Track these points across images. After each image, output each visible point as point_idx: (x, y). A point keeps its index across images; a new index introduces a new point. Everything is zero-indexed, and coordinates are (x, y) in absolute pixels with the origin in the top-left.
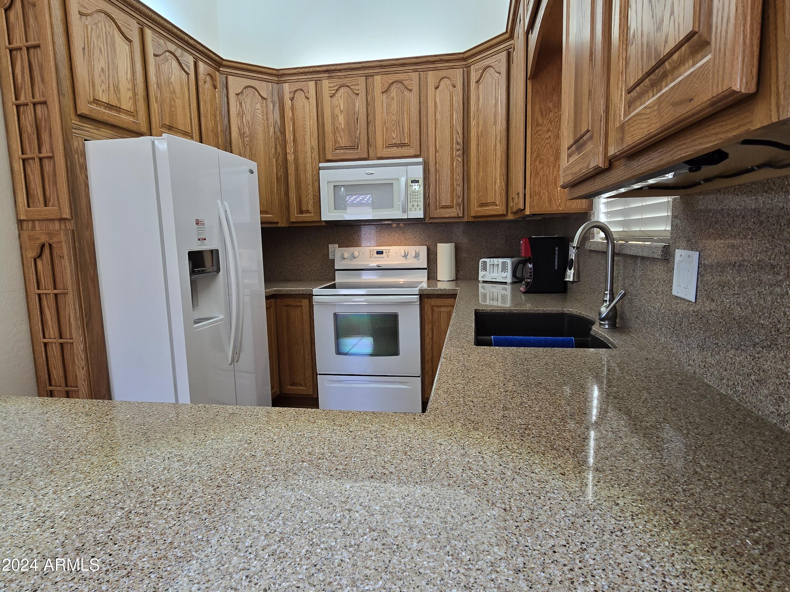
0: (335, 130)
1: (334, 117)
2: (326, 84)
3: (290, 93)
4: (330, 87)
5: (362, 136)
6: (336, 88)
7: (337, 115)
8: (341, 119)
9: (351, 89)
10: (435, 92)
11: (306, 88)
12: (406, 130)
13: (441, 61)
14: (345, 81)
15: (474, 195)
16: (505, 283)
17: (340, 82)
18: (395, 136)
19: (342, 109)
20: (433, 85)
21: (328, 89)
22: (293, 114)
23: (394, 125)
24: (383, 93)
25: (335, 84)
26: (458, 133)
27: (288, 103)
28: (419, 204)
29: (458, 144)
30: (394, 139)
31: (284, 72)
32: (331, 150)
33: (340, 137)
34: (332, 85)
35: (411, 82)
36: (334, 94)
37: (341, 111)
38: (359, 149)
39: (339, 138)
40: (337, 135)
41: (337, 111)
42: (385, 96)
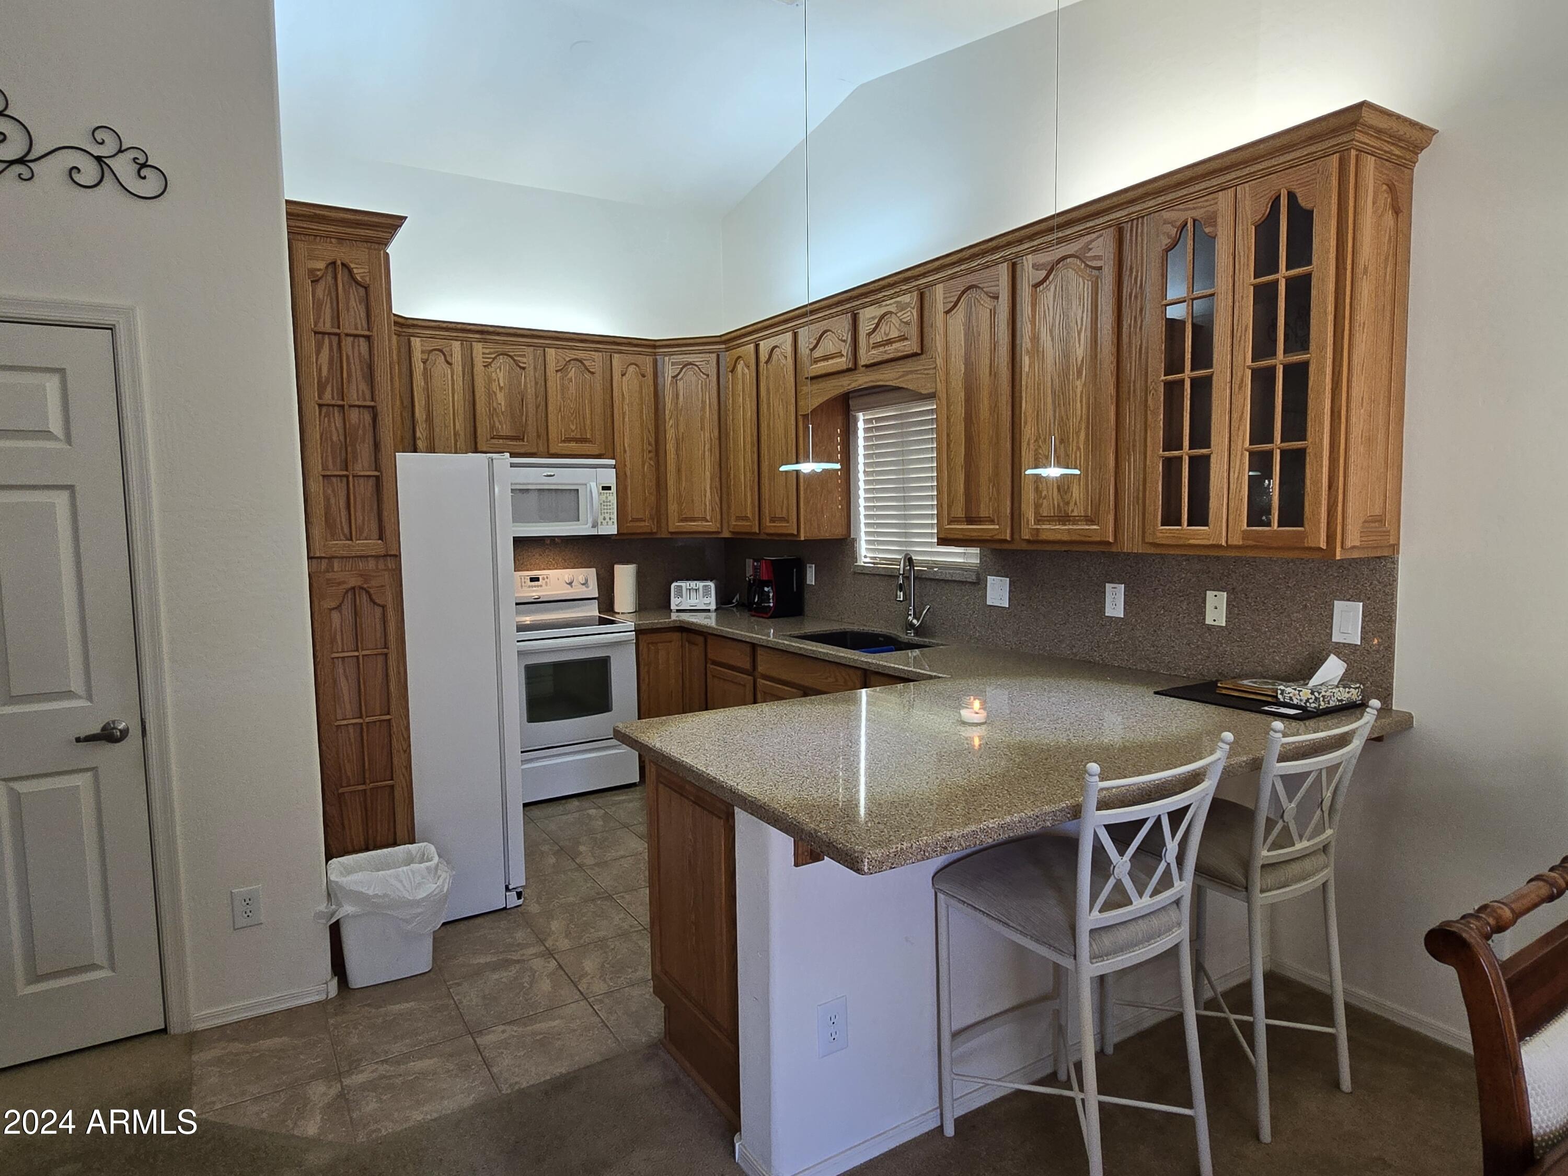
0: (492, 413)
1: (490, 395)
2: (478, 348)
3: (423, 352)
4: (483, 353)
5: (530, 422)
6: (493, 356)
7: (494, 392)
8: (501, 397)
9: (514, 360)
10: (622, 378)
11: (448, 349)
12: (588, 422)
13: (630, 344)
14: (507, 348)
15: (673, 507)
16: (709, 611)
17: (500, 348)
18: (573, 428)
19: (502, 385)
20: (620, 370)
21: (482, 356)
22: (426, 383)
23: (572, 414)
24: (557, 371)
25: (492, 350)
26: (649, 432)
27: (418, 367)
28: (612, 516)
29: (650, 444)
30: (573, 431)
31: (415, 322)
32: (485, 439)
33: (499, 421)
34: (487, 351)
35: (593, 363)
36: (490, 364)
37: (501, 388)
38: (525, 440)
39: (497, 424)
40: (496, 419)
41: (494, 386)
42: (559, 374)
